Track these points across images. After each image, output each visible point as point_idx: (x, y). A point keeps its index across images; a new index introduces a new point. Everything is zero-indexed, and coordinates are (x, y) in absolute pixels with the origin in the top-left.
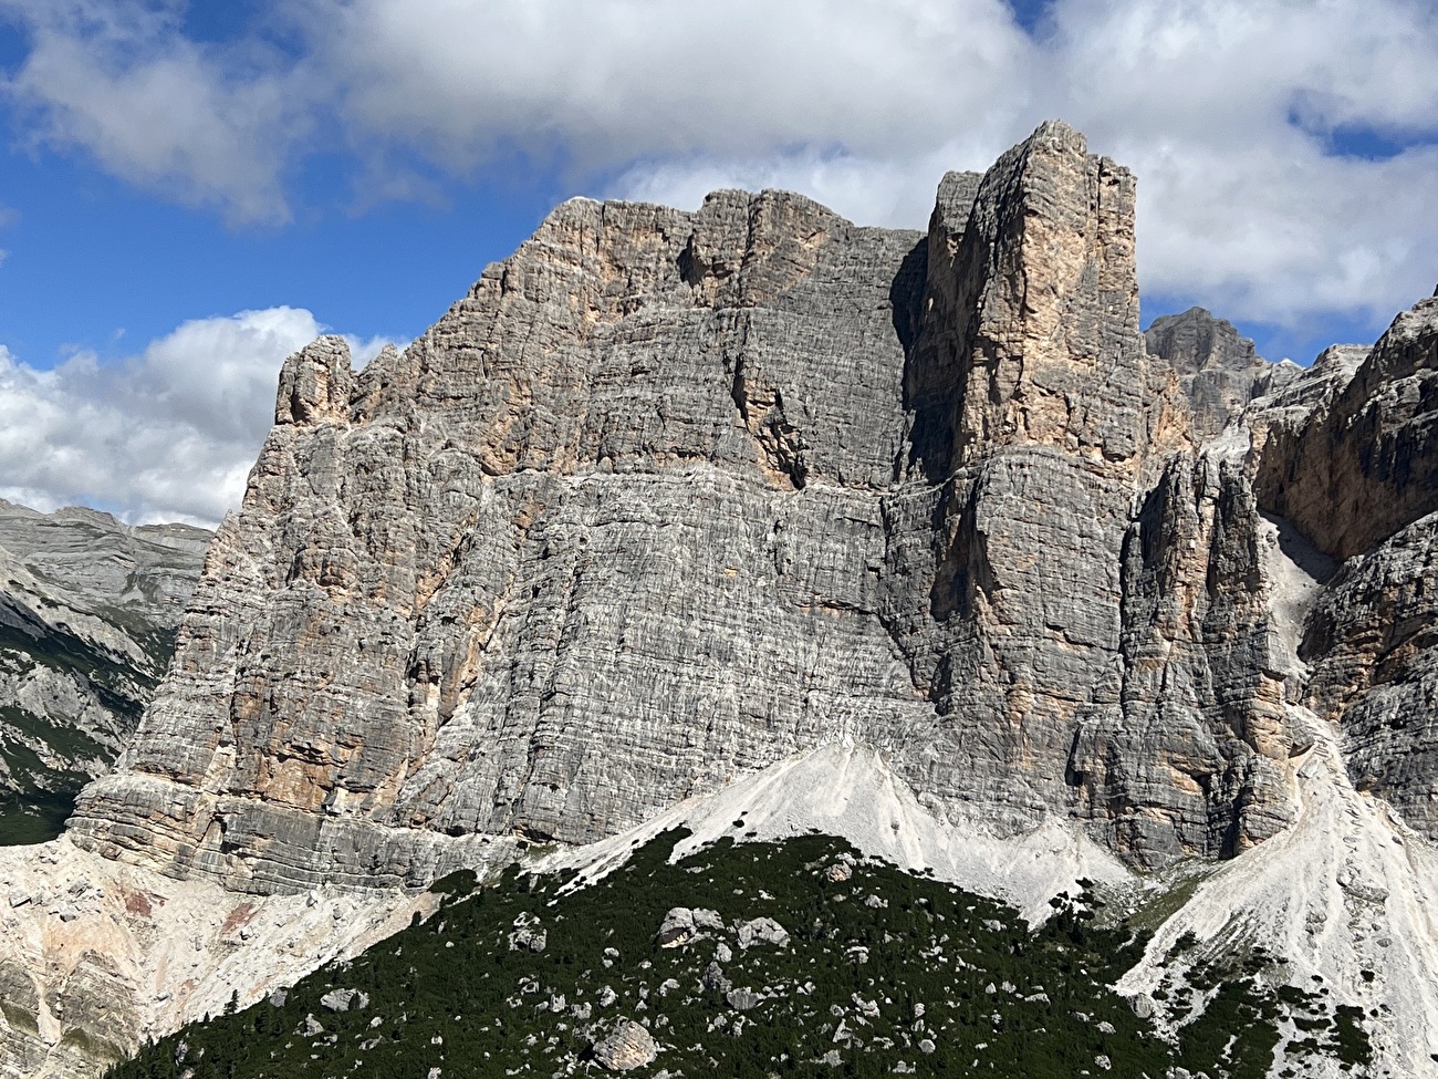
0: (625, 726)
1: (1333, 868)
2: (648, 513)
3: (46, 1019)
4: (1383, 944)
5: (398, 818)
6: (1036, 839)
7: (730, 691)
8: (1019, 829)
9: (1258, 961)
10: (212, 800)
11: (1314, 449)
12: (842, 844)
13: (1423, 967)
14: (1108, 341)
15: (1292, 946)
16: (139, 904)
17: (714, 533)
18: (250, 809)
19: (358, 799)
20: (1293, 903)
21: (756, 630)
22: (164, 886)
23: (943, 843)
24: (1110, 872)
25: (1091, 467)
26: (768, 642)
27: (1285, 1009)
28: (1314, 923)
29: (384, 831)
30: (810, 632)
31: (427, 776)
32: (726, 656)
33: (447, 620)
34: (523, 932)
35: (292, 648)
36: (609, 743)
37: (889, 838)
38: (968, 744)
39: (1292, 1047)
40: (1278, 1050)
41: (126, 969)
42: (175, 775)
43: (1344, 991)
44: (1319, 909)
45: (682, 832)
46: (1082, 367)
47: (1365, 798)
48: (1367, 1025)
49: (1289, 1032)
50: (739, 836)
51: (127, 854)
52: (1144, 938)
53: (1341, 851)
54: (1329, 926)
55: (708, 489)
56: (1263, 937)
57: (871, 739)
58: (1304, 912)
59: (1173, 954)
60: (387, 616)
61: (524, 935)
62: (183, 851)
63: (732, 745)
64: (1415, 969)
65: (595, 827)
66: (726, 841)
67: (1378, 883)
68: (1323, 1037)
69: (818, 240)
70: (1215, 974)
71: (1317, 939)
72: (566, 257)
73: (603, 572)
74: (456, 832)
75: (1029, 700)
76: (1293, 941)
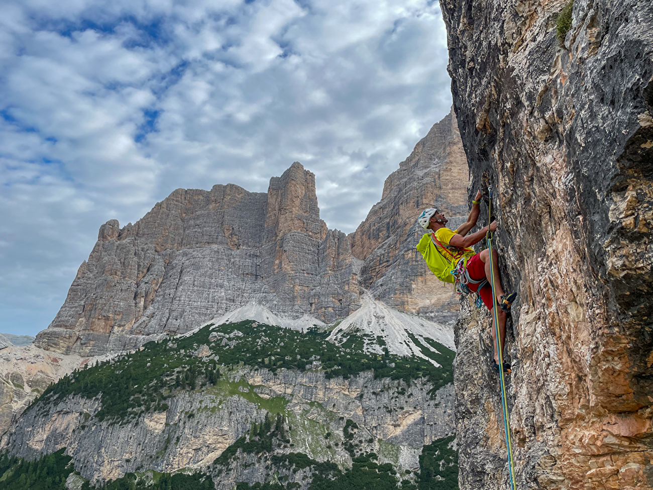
0: (195, 304)
1: (372, 313)
2: (200, 255)
3: (26, 387)
4: (385, 325)
5: (131, 332)
6: (302, 319)
7: (223, 294)
8: (298, 317)
9: (358, 330)
10: (77, 333)
11: (358, 237)
12: (254, 321)
13: (395, 328)
14: (311, 209)
15: (365, 327)
16: (55, 360)
17: (218, 259)
18: (89, 334)
19: (121, 329)
20: (364, 320)
21: (229, 280)
22: (62, 356)
23: (279, 321)
24: (320, 324)
25: (309, 236)
26: (232, 283)
27: (365, 338)
28: (369, 323)
29: (128, 336)
30: (243, 280)
31: (140, 321)
32: (221, 287)
33: (146, 283)
34: (170, 344)
35: (102, 291)
36: (191, 308)
37: (266, 320)
38: (284, 299)
39: (368, 344)
40: (365, 345)
41: (51, 375)
42: (66, 327)
43: (377, 333)
44: (370, 320)
45: (212, 325)
46: (306, 214)
47: (377, 302)
48: (384, 339)
49: (366, 341)
50: (227, 323)
51: (52, 349)
52: (330, 332)
53: (373, 310)
54: (372, 323)
55: (216, 249)
56: (358, 326)
57: (260, 303)
58: (367, 321)
59: (338, 333)
60: (129, 282)
61: (171, 345)
62: (68, 347)
63: (224, 306)
64: (393, 328)
65: (188, 329)
66: (224, 324)
67: (382, 315)
68: (375, 341)
69: (241, 195)
70: (348, 334)
71: (370, 325)
72: (176, 201)
73: (188, 270)
74: (148, 335)
75: (298, 288)
76: (365, 326)
